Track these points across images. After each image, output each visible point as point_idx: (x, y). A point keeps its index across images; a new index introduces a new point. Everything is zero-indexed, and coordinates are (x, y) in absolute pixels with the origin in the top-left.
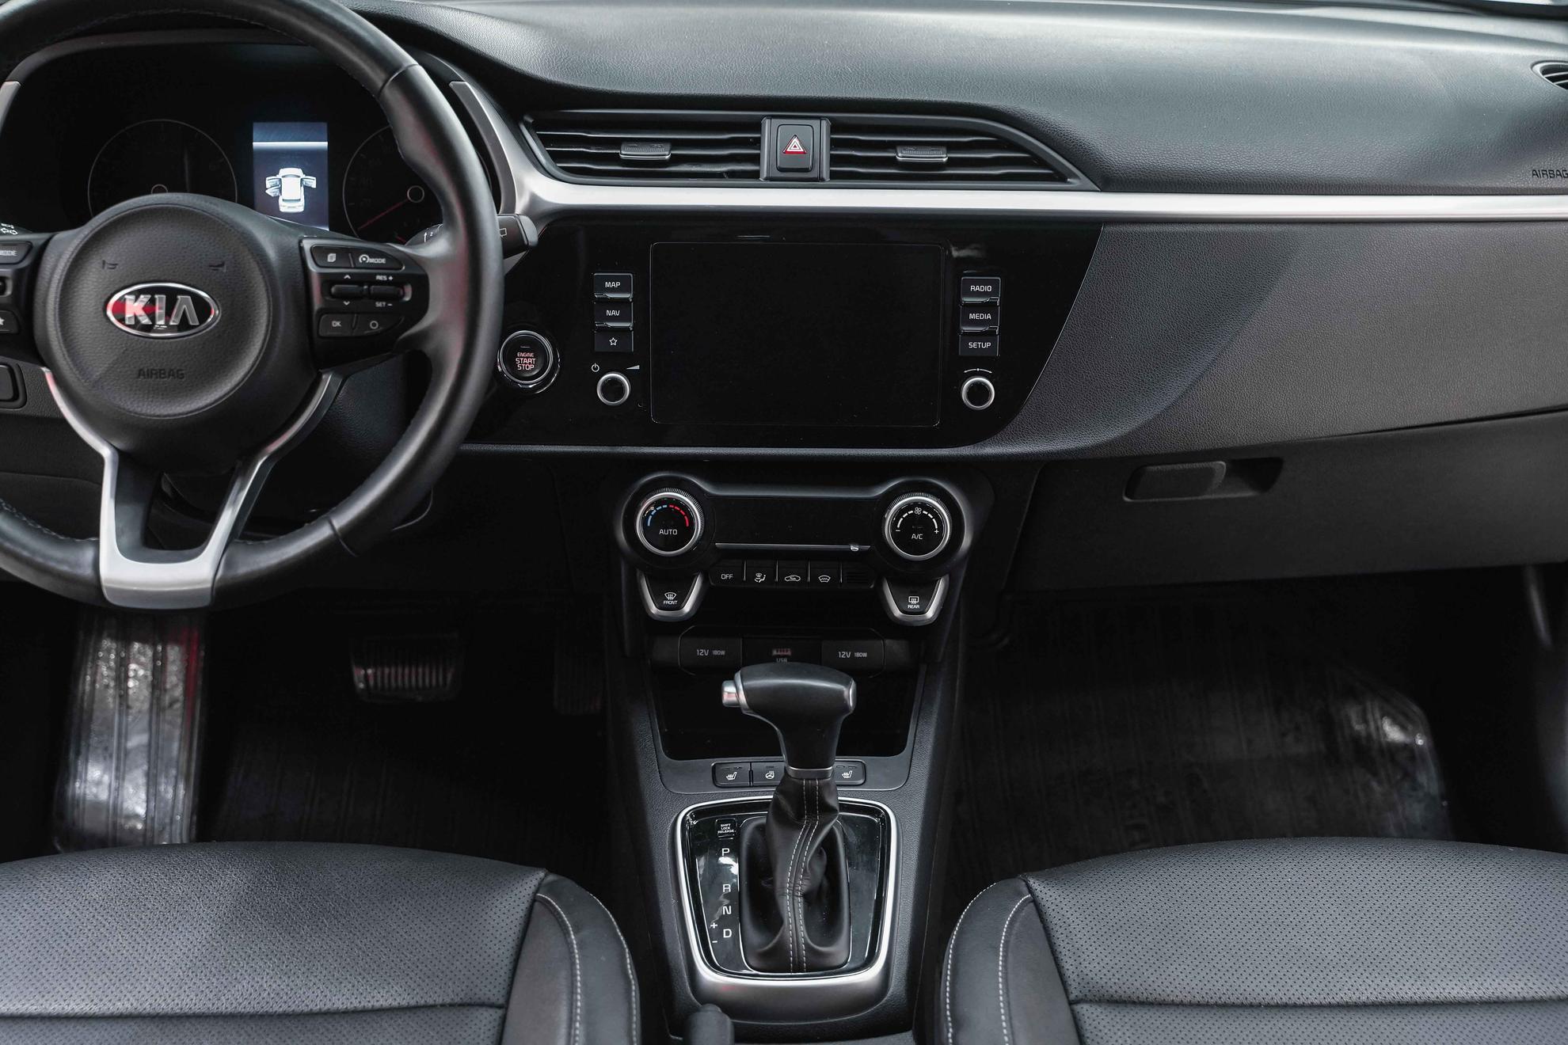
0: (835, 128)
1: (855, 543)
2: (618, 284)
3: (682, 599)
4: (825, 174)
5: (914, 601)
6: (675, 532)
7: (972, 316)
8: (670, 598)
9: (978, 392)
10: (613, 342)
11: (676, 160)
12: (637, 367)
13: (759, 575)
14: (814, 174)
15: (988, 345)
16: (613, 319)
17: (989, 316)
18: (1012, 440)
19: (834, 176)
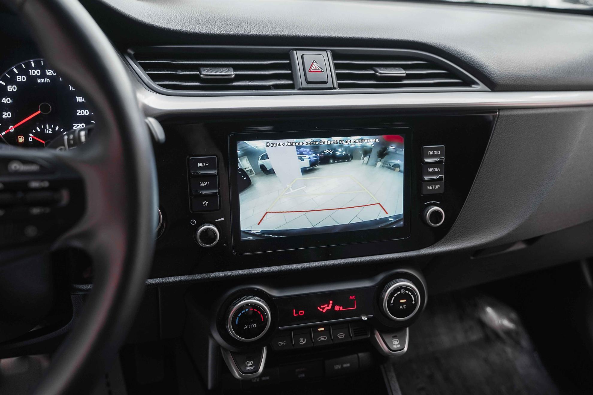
0: (336, 56)
1: (365, 314)
2: (207, 164)
3: (257, 366)
4: (336, 86)
5: (396, 343)
6: (255, 326)
7: (429, 170)
8: (249, 366)
9: (436, 216)
10: (205, 203)
11: (238, 78)
12: (222, 219)
13: (301, 339)
14: (329, 85)
15: (438, 186)
16: (205, 188)
17: (439, 169)
18: (450, 241)
19: (341, 86)
